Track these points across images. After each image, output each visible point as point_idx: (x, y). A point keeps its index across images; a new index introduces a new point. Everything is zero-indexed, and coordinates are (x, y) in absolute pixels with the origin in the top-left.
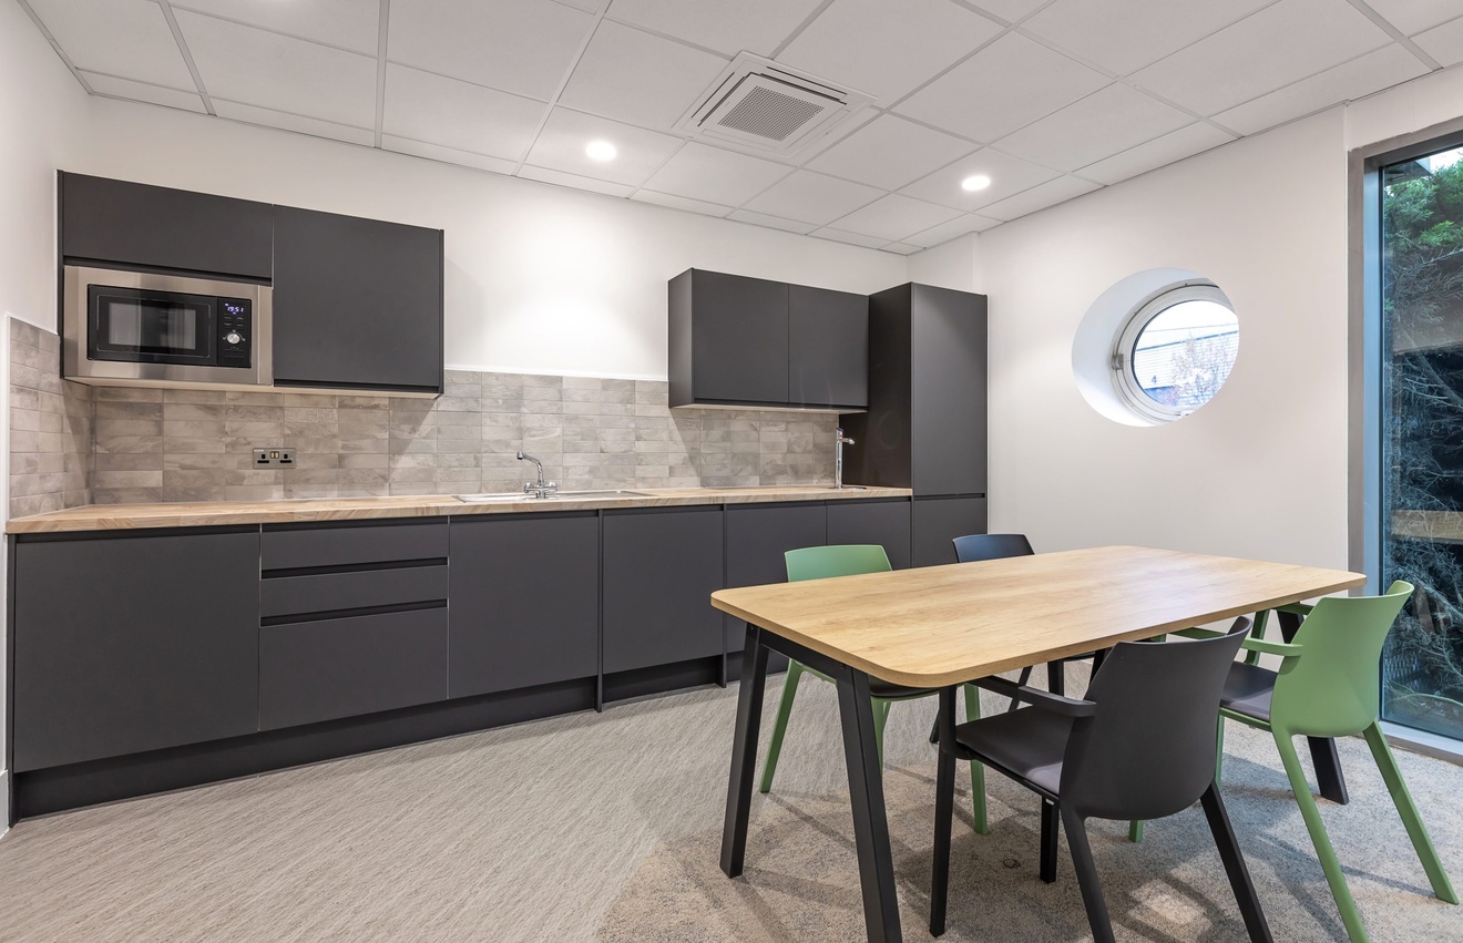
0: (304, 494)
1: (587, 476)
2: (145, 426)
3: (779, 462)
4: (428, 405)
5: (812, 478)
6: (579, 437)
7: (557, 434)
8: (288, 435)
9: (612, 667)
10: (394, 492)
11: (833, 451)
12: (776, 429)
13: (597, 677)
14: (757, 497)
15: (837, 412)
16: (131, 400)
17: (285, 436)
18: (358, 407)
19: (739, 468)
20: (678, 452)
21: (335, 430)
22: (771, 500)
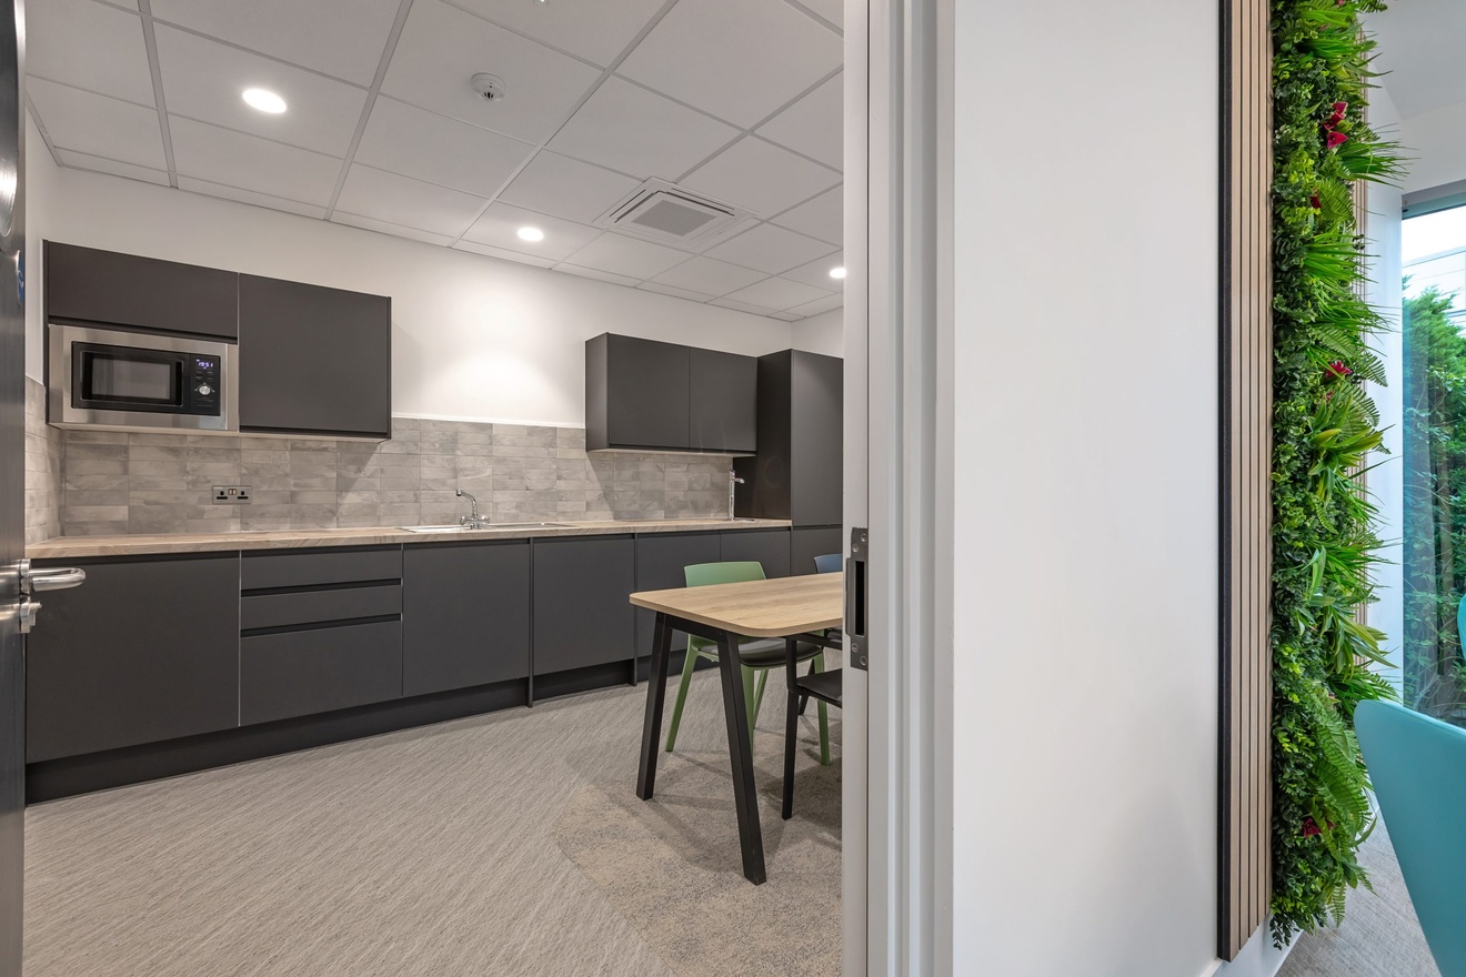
0: (260, 526)
1: (514, 511)
2: (112, 466)
3: (681, 499)
4: (372, 449)
5: (709, 512)
6: (507, 477)
7: (487, 474)
8: (245, 475)
9: (541, 669)
10: (342, 524)
11: (725, 489)
12: (678, 469)
13: (528, 678)
14: (663, 527)
15: (732, 455)
16: (99, 443)
17: (241, 475)
18: (309, 449)
19: (647, 503)
20: (594, 489)
21: (288, 470)
22: (674, 530)
